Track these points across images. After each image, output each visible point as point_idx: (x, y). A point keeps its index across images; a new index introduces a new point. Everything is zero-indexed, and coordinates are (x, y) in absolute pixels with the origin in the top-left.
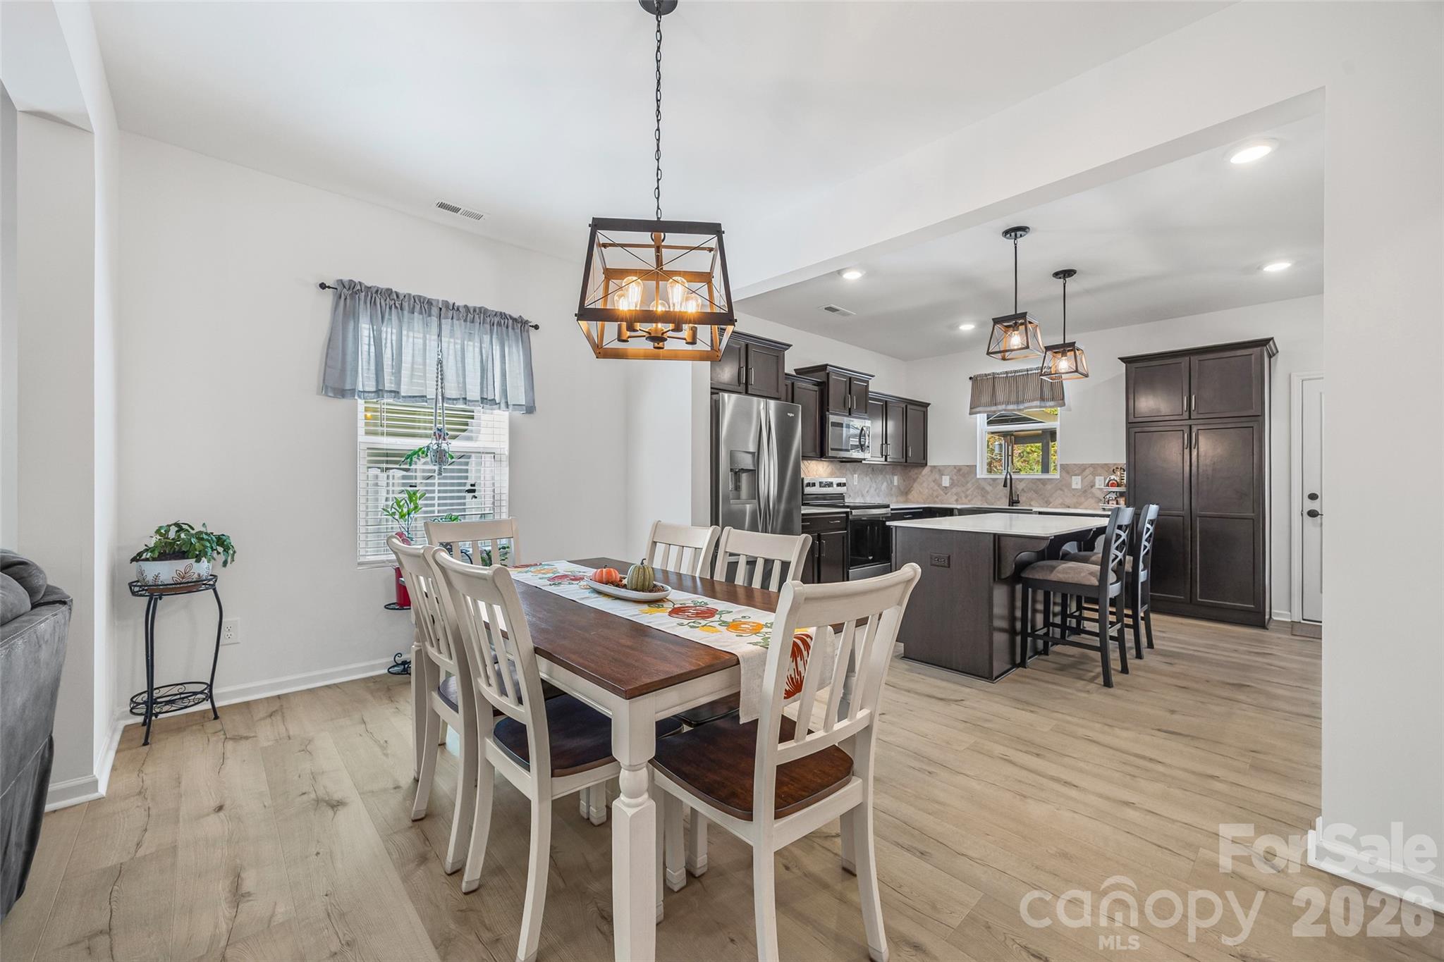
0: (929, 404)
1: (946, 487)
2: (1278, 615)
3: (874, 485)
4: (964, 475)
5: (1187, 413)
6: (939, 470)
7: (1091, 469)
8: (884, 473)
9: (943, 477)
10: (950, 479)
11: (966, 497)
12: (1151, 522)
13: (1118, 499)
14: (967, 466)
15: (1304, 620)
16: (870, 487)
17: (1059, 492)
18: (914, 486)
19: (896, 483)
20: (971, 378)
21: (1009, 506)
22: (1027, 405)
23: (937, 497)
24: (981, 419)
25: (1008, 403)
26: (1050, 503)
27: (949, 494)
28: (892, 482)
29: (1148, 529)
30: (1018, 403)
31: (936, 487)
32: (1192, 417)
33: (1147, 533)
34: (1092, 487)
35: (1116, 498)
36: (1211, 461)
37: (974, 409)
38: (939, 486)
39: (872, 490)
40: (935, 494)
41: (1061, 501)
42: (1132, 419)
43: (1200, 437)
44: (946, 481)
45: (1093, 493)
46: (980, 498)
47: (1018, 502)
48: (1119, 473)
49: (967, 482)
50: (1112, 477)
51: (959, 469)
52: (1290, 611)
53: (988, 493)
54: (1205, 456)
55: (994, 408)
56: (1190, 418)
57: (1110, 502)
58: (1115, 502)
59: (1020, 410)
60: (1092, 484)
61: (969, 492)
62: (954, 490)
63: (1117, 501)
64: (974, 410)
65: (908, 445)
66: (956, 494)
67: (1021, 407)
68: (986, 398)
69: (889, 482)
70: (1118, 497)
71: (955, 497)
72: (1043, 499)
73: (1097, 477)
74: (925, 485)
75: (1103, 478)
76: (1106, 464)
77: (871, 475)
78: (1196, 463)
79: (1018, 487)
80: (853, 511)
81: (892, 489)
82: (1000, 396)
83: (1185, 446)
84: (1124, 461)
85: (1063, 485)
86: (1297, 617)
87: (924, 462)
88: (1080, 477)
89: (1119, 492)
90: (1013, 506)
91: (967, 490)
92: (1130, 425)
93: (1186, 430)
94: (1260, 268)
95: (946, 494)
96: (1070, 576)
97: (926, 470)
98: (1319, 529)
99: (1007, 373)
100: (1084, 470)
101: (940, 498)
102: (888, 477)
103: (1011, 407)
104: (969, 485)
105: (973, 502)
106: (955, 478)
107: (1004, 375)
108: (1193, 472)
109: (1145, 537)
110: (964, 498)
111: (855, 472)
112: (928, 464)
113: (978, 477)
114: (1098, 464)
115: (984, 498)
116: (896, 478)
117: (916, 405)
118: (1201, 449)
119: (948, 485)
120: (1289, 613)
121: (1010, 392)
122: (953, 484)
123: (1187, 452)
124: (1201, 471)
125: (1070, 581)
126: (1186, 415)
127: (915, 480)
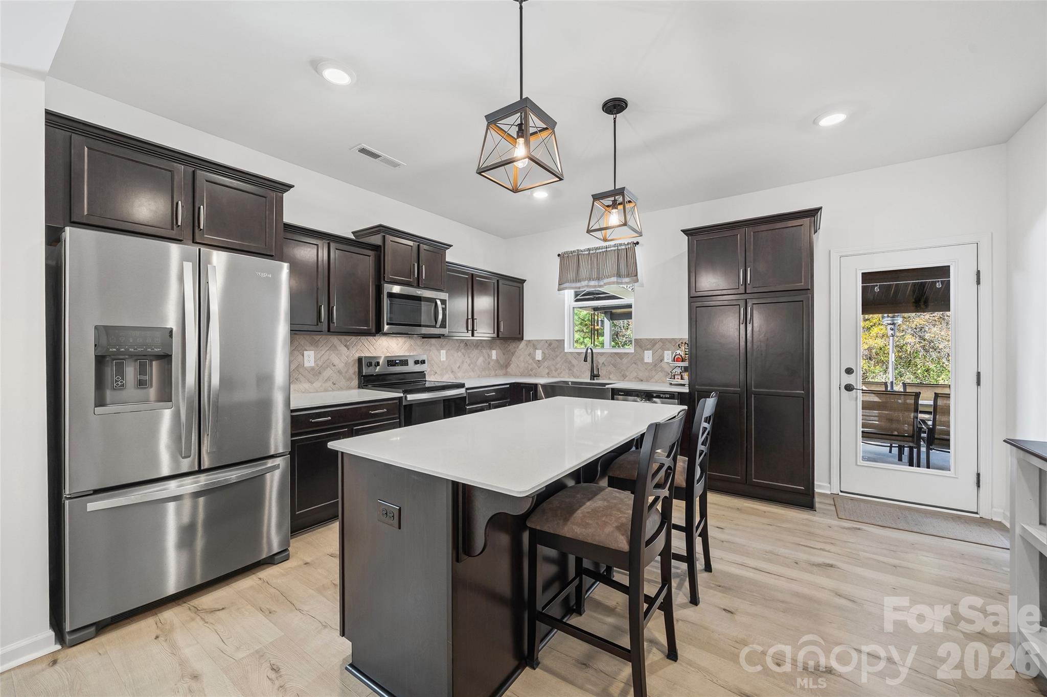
0: (525, 281)
1: (539, 361)
2: (820, 487)
3: (468, 360)
4: (554, 350)
5: (743, 287)
6: (534, 345)
7: (661, 344)
8: (480, 348)
9: (537, 351)
10: (543, 353)
11: (556, 370)
12: (707, 420)
13: (683, 374)
14: (557, 340)
15: (841, 492)
16: (463, 362)
17: (634, 365)
18: (513, 359)
19: (494, 357)
20: (559, 255)
21: (591, 380)
22: (606, 281)
23: (531, 370)
24: (568, 295)
25: (590, 279)
26: (627, 377)
27: (542, 367)
28: (489, 356)
29: (705, 429)
30: (598, 279)
31: (531, 361)
32: (747, 292)
33: (703, 434)
34: (661, 361)
35: (681, 373)
36: (765, 336)
37: (562, 283)
38: (533, 360)
39: (465, 366)
40: (530, 367)
41: (636, 374)
42: (694, 294)
43: (754, 312)
44: (539, 355)
45: (661, 367)
46: (567, 371)
47: (598, 376)
48: (683, 348)
49: (557, 356)
50: (678, 352)
51: (550, 343)
52: (830, 483)
53: (574, 366)
54: (759, 331)
55: (578, 285)
56: (746, 293)
57: (676, 377)
58: (680, 377)
59: (600, 286)
60: (661, 358)
61: (558, 366)
62: (546, 364)
63: (682, 376)
64: (562, 286)
65: (500, 320)
66: (548, 368)
67: (602, 283)
68: (571, 275)
69: (486, 356)
70: (682, 372)
71: (547, 371)
72: (620, 373)
73: (665, 352)
74: (522, 358)
75: (670, 352)
76: (673, 339)
77: (463, 351)
78: (751, 339)
79: (599, 361)
80: (408, 396)
81: (489, 363)
82: (584, 272)
83: (741, 322)
84: (687, 337)
85: (637, 359)
86: (836, 490)
87: (520, 336)
88: (651, 351)
89: (684, 367)
90: (594, 380)
91: (557, 364)
92: (692, 299)
93: (742, 303)
94: (815, 122)
95: (539, 368)
96: (590, 531)
97: (522, 344)
98: (855, 402)
99: (589, 250)
100: (655, 344)
101: (534, 371)
102: (484, 351)
103: (592, 283)
104: (559, 359)
105: (562, 375)
106: (546, 352)
107: (587, 252)
108: (748, 348)
109: (701, 440)
110: (554, 372)
111: (442, 347)
112: (524, 339)
113: (566, 351)
114: (666, 339)
115: (570, 371)
116: (494, 353)
117: (508, 280)
118: (756, 325)
119: (541, 359)
120: (829, 485)
121: (592, 268)
122: (544, 358)
123: (742, 327)
124: (755, 347)
125: (590, 541)
126: (742, 290)
127: (513, 354)
